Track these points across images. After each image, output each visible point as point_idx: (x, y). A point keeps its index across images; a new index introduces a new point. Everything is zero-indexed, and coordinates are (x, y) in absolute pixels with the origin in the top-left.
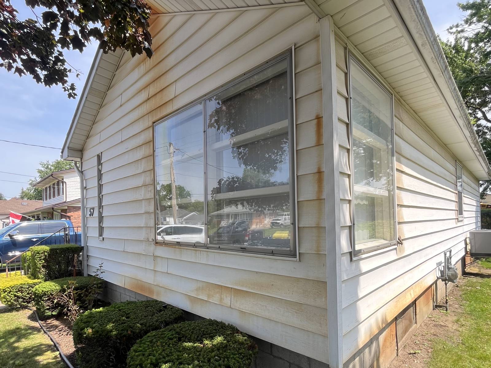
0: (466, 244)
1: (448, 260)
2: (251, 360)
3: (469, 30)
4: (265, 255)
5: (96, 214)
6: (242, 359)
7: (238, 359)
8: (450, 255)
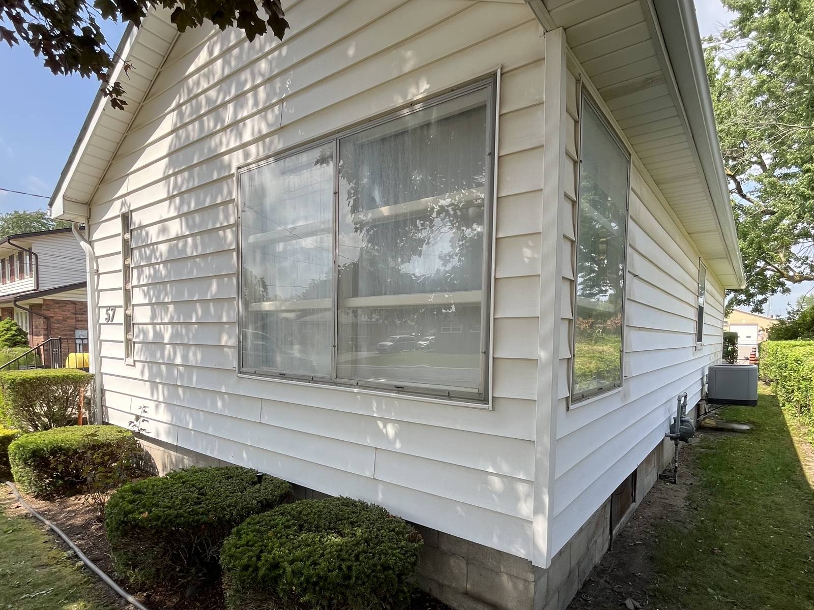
0: (703, 385)
1: (682, 408)
2: (417, 556)
3: (726, 47)
4: (436, 398)
5: (120, 317)
6: (404, 555)
7: (400, 555)
8: (685, 401)
